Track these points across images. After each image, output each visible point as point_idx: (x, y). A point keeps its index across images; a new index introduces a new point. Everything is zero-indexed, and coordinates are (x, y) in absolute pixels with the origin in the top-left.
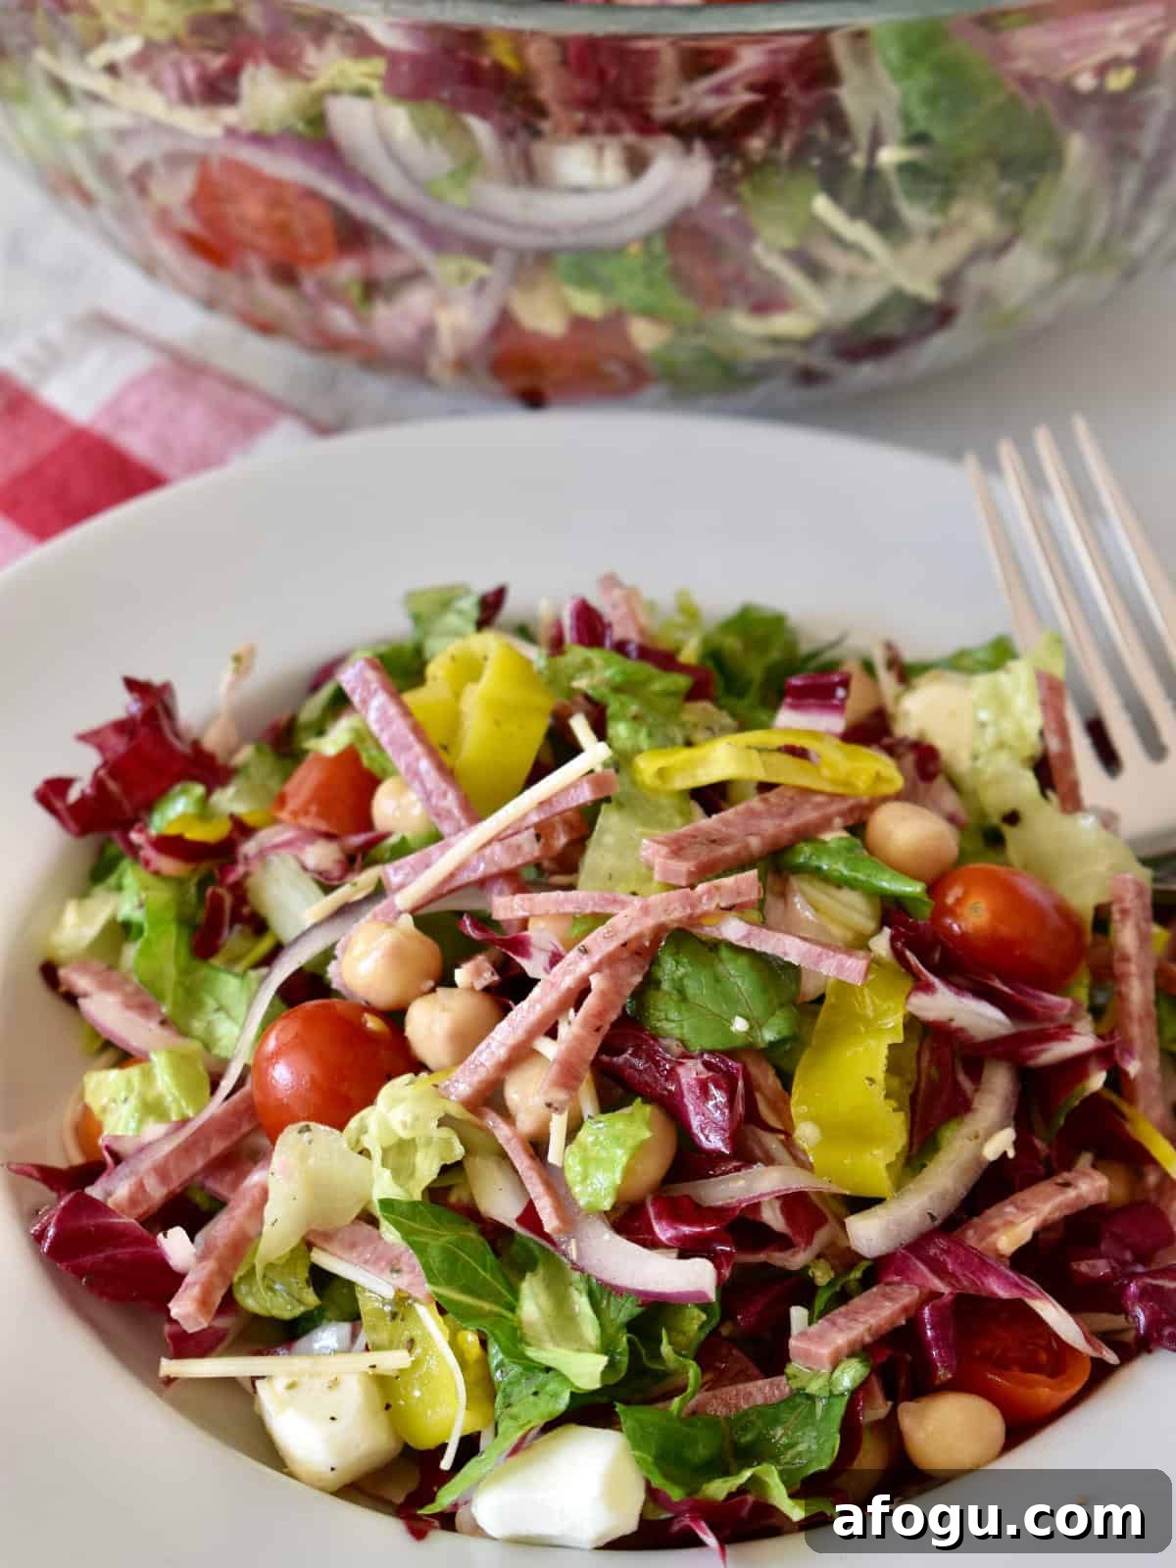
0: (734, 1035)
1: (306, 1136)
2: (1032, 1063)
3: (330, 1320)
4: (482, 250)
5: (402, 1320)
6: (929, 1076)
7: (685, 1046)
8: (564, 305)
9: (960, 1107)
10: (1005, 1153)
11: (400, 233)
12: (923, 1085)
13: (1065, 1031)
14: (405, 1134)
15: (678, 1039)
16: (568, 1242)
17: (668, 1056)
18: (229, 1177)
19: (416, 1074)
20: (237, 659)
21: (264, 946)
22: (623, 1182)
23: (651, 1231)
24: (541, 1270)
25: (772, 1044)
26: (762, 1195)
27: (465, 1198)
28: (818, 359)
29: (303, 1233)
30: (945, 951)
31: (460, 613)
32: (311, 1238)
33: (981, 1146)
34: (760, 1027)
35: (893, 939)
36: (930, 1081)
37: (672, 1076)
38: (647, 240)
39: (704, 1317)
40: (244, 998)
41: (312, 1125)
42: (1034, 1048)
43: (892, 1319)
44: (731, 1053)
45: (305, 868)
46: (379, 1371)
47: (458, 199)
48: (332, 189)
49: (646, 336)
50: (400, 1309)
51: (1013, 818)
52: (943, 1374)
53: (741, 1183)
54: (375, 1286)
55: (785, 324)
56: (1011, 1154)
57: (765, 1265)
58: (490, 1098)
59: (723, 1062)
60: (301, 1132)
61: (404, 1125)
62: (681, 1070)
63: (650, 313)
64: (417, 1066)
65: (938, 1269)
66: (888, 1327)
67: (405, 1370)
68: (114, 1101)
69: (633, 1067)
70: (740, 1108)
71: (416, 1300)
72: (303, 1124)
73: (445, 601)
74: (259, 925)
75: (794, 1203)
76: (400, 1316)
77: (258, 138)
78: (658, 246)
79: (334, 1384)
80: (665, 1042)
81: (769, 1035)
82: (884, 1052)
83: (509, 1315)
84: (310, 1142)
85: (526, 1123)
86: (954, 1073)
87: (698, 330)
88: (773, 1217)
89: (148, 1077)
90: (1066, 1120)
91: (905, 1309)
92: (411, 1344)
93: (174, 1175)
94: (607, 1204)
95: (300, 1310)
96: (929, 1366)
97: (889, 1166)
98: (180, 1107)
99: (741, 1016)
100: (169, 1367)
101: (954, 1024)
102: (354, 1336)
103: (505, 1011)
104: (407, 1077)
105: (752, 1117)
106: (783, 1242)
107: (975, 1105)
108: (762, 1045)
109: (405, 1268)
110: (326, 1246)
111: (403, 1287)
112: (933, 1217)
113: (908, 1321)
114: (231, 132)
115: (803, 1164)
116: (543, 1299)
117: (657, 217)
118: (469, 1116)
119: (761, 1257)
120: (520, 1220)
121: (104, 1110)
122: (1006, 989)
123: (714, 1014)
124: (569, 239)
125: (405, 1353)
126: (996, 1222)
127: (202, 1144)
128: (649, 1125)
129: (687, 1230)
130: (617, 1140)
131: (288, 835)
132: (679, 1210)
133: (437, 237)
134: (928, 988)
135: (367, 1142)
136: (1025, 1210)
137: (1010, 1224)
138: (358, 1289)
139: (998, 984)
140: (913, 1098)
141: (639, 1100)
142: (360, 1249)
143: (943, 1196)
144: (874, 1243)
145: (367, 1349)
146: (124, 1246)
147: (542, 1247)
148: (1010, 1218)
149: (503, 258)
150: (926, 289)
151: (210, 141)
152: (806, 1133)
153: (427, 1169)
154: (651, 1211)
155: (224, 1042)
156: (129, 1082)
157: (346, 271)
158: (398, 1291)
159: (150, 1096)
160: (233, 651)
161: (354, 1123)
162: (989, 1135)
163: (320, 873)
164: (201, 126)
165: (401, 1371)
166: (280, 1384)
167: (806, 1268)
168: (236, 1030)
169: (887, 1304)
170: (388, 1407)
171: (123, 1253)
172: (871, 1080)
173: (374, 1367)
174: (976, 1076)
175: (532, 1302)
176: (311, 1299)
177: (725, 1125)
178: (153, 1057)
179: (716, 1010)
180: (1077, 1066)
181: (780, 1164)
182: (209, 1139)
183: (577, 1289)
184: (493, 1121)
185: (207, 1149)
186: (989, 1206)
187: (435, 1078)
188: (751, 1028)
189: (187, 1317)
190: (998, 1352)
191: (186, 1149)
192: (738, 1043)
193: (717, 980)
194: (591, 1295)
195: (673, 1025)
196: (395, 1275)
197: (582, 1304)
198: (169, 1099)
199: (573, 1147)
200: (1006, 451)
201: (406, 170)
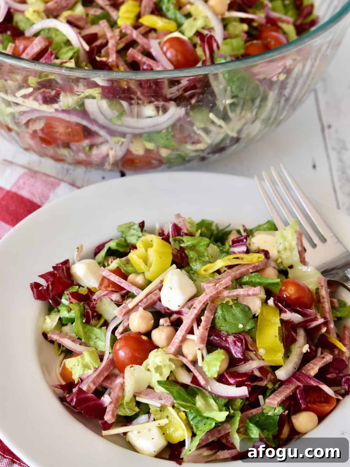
0: (239, 329)
1: (132, 368)
2: (309, 327)
3: (142, 414)
4: (124, 135)
5: (163, 411)
6: (285, 333)
7: (228, 333)
8: (144, 146)
9: (294, 341)
10: (307, 351)
11: (102, 132)
12: (284, 336)
13: (315, 319)
14: (160, 364)
15: (226, 331)
16: (207, 387)
17: (224, 336)
18: (109, 382)
19: (158, 349)
20: (78, 248)
21: (102, 321)
22: (220, 369)
23: (228, 381)
24: (199, 394)
25: (249, 330)
26: (253, 369)
27: (173, 379)
28: (205, 154)
29: (133, 393)
30: (286, 302)
31: (134, 229)
32: (136, 394)
33: (302, 350)
34: (246, 326)
35: (274, 301)
36: (286, 335)
37: (226, 340)
38: (167, 128)
39: (242, 401)
40: (103, 335)
41: (134, 365)
42: (309, 324)
43: (289, 394)
44: (240, 333)
45: (112, 300)
46: (161, 425)
47: (119, 122)
48: (84, 123)
49: (164, 153)
50: (162, 408)
51: (291, 267)
52: (303, 406)
53: (248, 366)
54: (154, 404)
55: (200, 146)
56: (309, 351)
57: (256, 385)
58: (179, 352)
59: (238, 336)
60: (131, 367)
61: (160, 362)
62: (228, 339)
63: (166, 147)
64: (157, 347)
65: (299, 380)
66: (288, 396)
67: (168, 424)
68: (74, 366)
69: (215, 339)
70: (244, 347)
71: (167, 406)
72: (131, 365)
73: (130, 226)
74: (99, 316)
75: (261, 369)
76: (162, 410)
77: (64, 111)
78: (170, 130)
79: (150, 430)
80: (222, 332)
81: (248, 328)
82: (277, 329)
83: (194, 406)
84: (134, 370)
85: (190, 357)
86: (291, 332)
87: (177, 150)
88: (257, 373)
89: (83, 358)
90: (318, 340)
91: (292, 391)
92: (167, 417)
93: (97, 383)
94: (216, 376)
95: (134, 413)
96: (300, 405)
97: (282, 357)
98: (93, 365)
99: (241, 323)
100: (105, 433)
101: (291, 320)
102: (149, 418)
103: (177, 330)
104: (156, 350)
105: (247, 349)
106: (260, 379)
107: (297, 339)
108: (247, 330)
109: (163, 398)
110: (140, 396)
111: (163, 403)
112: (295, 369)
113: (292, 393)
114: (56, 110)
115: (261, 359)
116: (202, 401)
117: (170, 123)
118: (176, 358)
119: (255, 384)
120: (191, 382)
121: (72, 369)
122: (300, 310)
123: (234, 324)
124: (147, 130)
125: (166, 419)
126: (309, 368)
127: (102, 373)
128: (224, 354)
129: (238, 380)
130: (217, 359)
131: (106, 292)
132: (235, 375)
133: (112, 133)
134: (285, 312)
135: (149, 367)
136: (316, 365)
137: (313, 368)
138: (149, 405)
139: (298, 309)
140: (283, 339)
141: (219, 348)
142: (149, 395)
143: (296, 363)
144: (284, 376)
145: (154, 420)
146: (91, 401)
147: (197, 388)
148: (312, 367)
149: (128, 136)
150: (234, 135)
151: (50, 113)
152: (261, 352)
153: (166, 373)
154: (227, 376)
155: (100, 347)
156: (78, 360)
157: (86, 143)
158: (162, 404)
159: (84, 363)
160: (77, 246)
161: (145, 363)
162: (303, 347)
163: (116, 301)
164: (48, 110)
165: (166, 424)
166: (135, 432)
167: (266, 385)
168: (104, 344)
169: (288, 390)
170: (164, 434)
171: (92, 403)
172: (276, 336)
173: (159, 424)
174: (296, 332)
175: (199, 402)
176: (137, 410)
177: (241, 351)
178: (83, 353)
179: (234, 323)
180: (319, 327)
181: (255, 360)
182: (103, 372)
183: (210, 398)
184: (181, 358)
185: (103, 375)
186: (306, 364)
187: (164, 349)
188: (244, 326)
189: (109, 419)
190: (312, 400)
191: (98, 376)
192: (241, 330)
193: (234, 315)
194: (213, 399)
195: (224, 328)
196: (160, 400)
197: (212, 401)
198: (90, 363)
199: (204, 362)
200: (264, 174)
201: (105, 117)
